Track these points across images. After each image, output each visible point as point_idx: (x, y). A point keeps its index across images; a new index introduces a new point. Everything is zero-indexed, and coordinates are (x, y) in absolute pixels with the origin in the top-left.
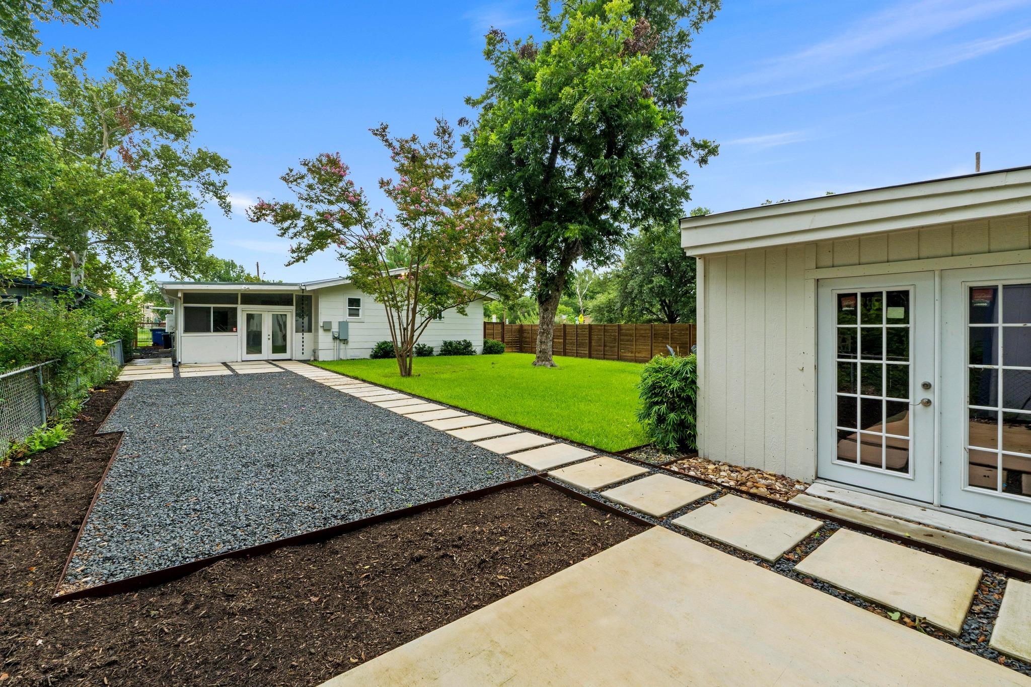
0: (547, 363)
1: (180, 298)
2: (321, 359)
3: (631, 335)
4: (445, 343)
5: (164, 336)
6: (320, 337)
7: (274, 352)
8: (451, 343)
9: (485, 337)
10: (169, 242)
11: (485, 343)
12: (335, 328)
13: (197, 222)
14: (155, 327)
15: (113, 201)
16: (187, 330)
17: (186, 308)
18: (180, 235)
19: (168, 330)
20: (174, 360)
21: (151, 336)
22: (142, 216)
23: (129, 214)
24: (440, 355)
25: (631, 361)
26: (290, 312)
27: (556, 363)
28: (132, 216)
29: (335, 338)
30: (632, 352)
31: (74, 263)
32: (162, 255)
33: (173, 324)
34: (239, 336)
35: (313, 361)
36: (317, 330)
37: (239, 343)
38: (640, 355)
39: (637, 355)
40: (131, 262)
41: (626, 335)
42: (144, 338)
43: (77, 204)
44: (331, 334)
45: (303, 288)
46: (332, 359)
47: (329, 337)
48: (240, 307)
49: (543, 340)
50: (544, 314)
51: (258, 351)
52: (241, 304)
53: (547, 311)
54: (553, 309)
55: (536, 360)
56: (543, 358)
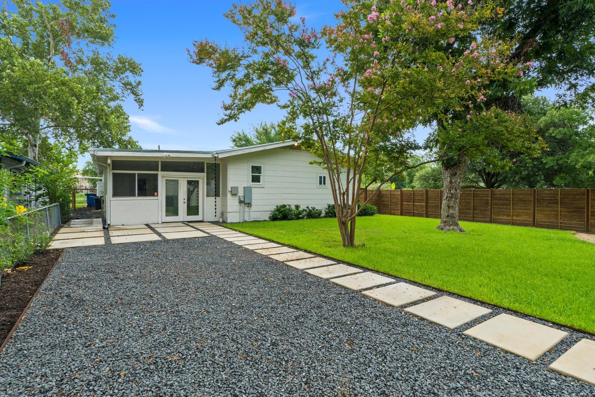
1: (109, 165)
2: (229, 221)
3: (507, 200)
5: (96, 199)
6: (228, 201)
7: (188, 214)
10: (99, 126)
12: (241, 193)
13: (119, 112)
14: (89, 193)
15: (56, 89)
16: (115, 194)
17: (114, 174)
18: (107, 120)
19: (98, 194)
20: (104, 222)
21: (86, 199)
22: (79, 103)
23: (69, 100)
24: (326, 217)
25: (507, 223)
26: (201, 177)
28: (71, 102)
29: (241, 202)
30: (508, 216)
31: (31, 144)
32: (94, 137)
33: (103, 189)
34: (160, 200)
35: (223, 223)
36: (225, 195)
37: (160, 206)
38: (517, 218)
39: (514, 218)
40: (72, 144)
41: (501, 200)
42: (81, 201)
43: (28, 91)
44: (237, 198)
45: (216, 155)
46: (238, 221)
47: (236, 201)
48: (160, 174)
49: (451, 205)
50: (451, 179)
51: (176, 213)
52: (162, 171)
53: (455, 175)
54: (460, 174)
55: (443, 225)
56: (451, 223)
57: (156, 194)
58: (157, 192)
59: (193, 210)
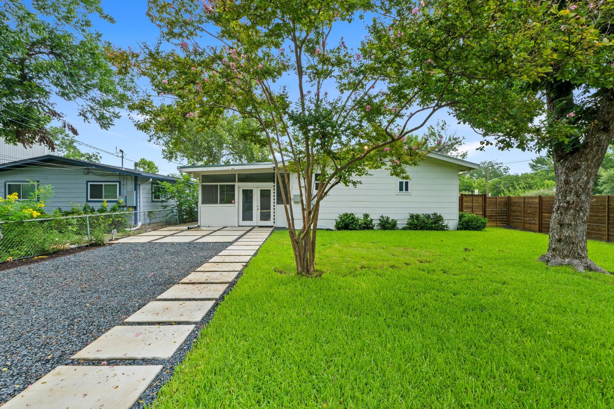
0: (576, 262)
4: (412, 216)
7: (261, 219)
8: (417, 217)
9: (461, 209)
11: (461, 217)
16: (203, 203)
17: (203, 186)
24: (404, 229)
26: (272, 188)
27: (598, 264)
34: (237, 207)
37: (237, 212)
47: (299, 208)
48: (237, 184)
49: (567, 221)
50: (567, 176)
51: (251, 219)
52: (238, 182)
53: (575, 169)
54: (588, 167)
55: (550, 254)
56: (565, 252)
57: (233, 201)
58: (234, 200)
59: (265, 216)
